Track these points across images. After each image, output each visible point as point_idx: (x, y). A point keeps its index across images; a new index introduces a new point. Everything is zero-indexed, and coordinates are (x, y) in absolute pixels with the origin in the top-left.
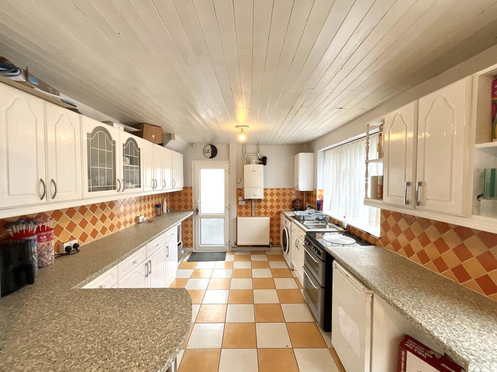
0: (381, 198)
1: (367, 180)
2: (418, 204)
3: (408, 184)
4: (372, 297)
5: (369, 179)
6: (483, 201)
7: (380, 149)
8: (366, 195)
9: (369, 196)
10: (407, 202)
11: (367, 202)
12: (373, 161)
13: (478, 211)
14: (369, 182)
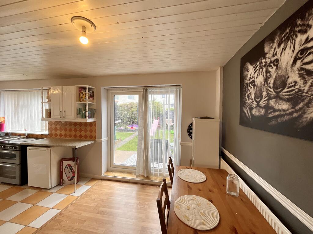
0: (50, 117)
1: (42, 110)
2: (64, 117)
3: (61, 112)
4: (51, 150)
5: (44, 110)
6: (78, 115)
7: (48, 98)
8: (42, 117)
9: (44, 116)
10: (61, 117)
11: (43, 119)
12: (45, 103)
13: (77, 117)
14: (44, 111)
